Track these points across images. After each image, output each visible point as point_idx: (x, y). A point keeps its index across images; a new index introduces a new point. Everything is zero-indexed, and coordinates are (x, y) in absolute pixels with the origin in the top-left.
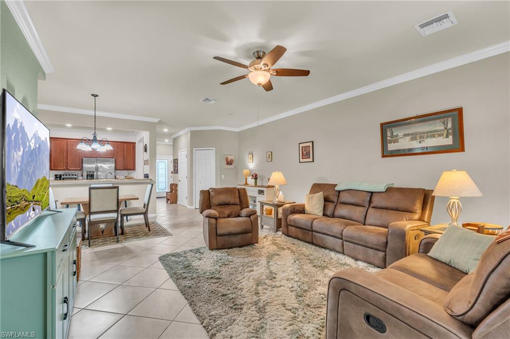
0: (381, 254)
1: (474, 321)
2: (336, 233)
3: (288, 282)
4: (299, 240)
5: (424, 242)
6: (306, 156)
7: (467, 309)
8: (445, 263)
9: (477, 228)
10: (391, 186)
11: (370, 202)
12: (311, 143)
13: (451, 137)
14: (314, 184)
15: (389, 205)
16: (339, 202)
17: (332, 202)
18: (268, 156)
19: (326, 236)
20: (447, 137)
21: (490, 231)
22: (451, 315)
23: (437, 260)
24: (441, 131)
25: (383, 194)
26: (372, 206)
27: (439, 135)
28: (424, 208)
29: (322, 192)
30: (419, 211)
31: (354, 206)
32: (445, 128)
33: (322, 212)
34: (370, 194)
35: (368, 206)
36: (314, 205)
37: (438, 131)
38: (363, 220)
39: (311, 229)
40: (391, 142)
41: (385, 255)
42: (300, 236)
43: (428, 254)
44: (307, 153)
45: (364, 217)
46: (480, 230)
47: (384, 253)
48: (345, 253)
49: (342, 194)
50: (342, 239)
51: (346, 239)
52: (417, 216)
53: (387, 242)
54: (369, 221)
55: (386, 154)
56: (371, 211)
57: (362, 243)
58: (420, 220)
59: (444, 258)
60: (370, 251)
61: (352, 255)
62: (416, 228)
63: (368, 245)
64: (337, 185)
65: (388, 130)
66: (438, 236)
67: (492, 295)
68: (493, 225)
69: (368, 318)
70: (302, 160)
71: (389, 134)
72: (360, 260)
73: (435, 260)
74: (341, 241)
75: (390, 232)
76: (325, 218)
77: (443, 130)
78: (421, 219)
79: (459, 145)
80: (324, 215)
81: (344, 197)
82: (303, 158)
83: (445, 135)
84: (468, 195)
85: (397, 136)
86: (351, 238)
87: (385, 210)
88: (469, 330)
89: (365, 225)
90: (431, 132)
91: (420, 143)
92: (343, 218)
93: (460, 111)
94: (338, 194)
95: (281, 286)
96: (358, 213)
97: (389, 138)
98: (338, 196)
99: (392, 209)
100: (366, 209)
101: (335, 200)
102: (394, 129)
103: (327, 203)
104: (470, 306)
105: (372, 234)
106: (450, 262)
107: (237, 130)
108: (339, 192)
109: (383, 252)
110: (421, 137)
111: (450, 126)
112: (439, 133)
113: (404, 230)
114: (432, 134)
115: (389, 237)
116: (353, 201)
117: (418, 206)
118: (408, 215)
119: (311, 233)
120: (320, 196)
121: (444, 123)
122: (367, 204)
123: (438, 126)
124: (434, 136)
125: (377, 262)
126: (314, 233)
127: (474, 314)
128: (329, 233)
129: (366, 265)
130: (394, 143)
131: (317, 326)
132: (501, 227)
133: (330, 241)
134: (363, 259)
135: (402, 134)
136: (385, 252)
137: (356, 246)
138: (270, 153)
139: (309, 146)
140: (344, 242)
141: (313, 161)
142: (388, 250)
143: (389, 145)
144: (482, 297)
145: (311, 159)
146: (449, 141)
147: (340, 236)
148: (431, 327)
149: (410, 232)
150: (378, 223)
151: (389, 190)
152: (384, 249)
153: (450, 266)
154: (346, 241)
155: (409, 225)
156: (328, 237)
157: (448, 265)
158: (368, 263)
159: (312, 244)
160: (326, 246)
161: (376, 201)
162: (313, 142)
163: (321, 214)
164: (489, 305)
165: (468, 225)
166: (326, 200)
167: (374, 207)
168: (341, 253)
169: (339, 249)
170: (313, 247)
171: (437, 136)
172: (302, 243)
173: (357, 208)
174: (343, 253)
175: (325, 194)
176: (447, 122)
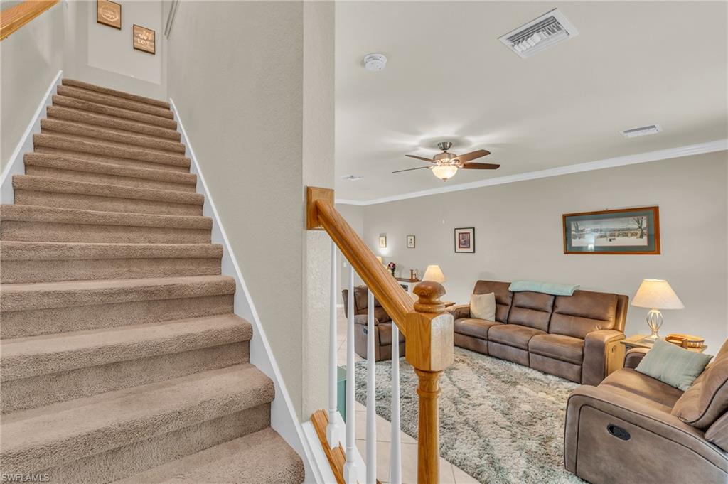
0: (577, 368)
1: (704, 425)
2: (521, 343)
3: (485, 399)
4: (469, 350)
5: (629, 356)
6: (464, 244)
7: (699, 417)
8: (654, 378)
9: (680, 342)
10: (578, 289)
11: (554, 306)
12: (472, 230)
13: (645, 238)
14: (479, 281)
15: (578, 311)
16: (514, 304)
17: (506, 305)
18: (409, 240)
19: (506, 346)
20: (641, 237)
21: (692, 343)
22: (685, 423)
23: (645, 375)
24: (634, 230)
25: (569, 298)
26: (556, 311)
27: (632, 235)
28: (617, 317)
29: (493, 293)
30: (612, 319)
31: (534, 311)
32: (640, 228)
33: (494, 317)
34: (553, 297)
35: (550, 311)
36: (484, 308)
37: (631, 230)
38: (546, 328)
39: (486, 338)
40: (575, 237)
41: (582, 368)
42: (471, 346)
43: (636, 369)
44: (465, 241)
45: (547, 324)
46: (684, 344)
47: (579, 367)
48: (531, 366)
49: (517, 297)
50: (527, 350)
51: (533, 350)
52: (610, 325)
53: (583, 355)
54: (553, 328)
55: (569, 250)
56: (555, 316)
57: (554, 355)
58: (613, 329)
59: (654, 373)
60: (563, 364)
61: (541, 368)
62: (613, 339)
63: (561, 358)
64: (510, 284)
65: (572, 223)
66: (646, 351)
67: (719, 406)
68: (694, 337)
69: (611, 428)
70: (458, 250)
71: (573, 228)
72: (550, 374)
73: (644, 376)
74: (527, 352)
75: (586, 343)
76: (500, 325)
77: (637, 229)
78: (615, 329)
79: (653, 247)
80: (497, 320)
81: (521, 300)
82: (459, 247)
83: (639, 235)
84: (671, 307)
85: (582, 231)
86: (540, 349)
87: (573, 317)
88: (701, 432)
89: (548, 333)
90: (623, 230)
91: (610, 240)
92: (521, 324)
93: (656, 209)
94: (511, 295)
95: (481, 405)
96: (541, 319)
97: (573, 233)
98: (513, 298)
99: (581, 316)
100: (549, 315)
101: (510, 303)
102: (579, 223)
103: (499, 306)
104: (701, 415)
105: (566, 346)
106: (660, 377)
107: (363, 203)
108: (514, 293)
109: (578, 365)
110: (611, 235)
111: (644, 225)
112: (632, 232)
113: (603, 342)
114: (624, 233)
115: (585, 350)
116: (533, 304)
117: (611, 314)
118: (600, 324)
119: (485, 343)
120: (490, 296)
121: (638, 222)
122: (550, 310)
123: (632, 224)
124: (626, 235)
125: (572, 376)
126: (490, 343)
127: (705, 420)
128: (512, 343)
129: (558, 379)
130: (580, 238)
131: (539, 442)
132: (702, 340)
133: (512, 352)
134: (554, 373)
135: (589, 229)
136: (581, 365)
137: (546, 358)
138: (413, 238)
139: (469, 233)
140: (530, 354)
141: (474, 252)
142: (584, 364)
143: (573, 240)
144: (711, 407)
145: (471, 250)
146: (643, 242)
147: (526, 348)
148: (672, 431)
149: (609, 344)
150: (566, 331)
151: (577, 293)
152: (580, 363)
153: (660, 381)
154: (533, 353)
155: (606, 335)
156: (509, 347)
157: (657, 380)
158: (560, 377)
159: (488, 355)
160: (507, 357)
161: (561, 306)
162: (474, 229)
163: (493, 319)
164: (716, 413)
165: (671, 338)
166: (498, 302)
167: (559, 313)
168: (525, 366)
169: (524, 361)
170: (490, 359)
171: (629, 235)
172: (474, 354)
173: (539, 313)
174: (529, 367)
175: (497, 294)
176: (642, 221)
